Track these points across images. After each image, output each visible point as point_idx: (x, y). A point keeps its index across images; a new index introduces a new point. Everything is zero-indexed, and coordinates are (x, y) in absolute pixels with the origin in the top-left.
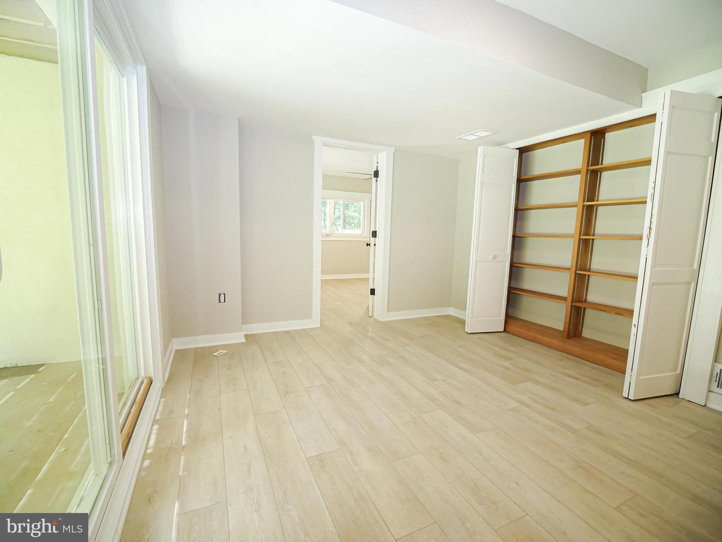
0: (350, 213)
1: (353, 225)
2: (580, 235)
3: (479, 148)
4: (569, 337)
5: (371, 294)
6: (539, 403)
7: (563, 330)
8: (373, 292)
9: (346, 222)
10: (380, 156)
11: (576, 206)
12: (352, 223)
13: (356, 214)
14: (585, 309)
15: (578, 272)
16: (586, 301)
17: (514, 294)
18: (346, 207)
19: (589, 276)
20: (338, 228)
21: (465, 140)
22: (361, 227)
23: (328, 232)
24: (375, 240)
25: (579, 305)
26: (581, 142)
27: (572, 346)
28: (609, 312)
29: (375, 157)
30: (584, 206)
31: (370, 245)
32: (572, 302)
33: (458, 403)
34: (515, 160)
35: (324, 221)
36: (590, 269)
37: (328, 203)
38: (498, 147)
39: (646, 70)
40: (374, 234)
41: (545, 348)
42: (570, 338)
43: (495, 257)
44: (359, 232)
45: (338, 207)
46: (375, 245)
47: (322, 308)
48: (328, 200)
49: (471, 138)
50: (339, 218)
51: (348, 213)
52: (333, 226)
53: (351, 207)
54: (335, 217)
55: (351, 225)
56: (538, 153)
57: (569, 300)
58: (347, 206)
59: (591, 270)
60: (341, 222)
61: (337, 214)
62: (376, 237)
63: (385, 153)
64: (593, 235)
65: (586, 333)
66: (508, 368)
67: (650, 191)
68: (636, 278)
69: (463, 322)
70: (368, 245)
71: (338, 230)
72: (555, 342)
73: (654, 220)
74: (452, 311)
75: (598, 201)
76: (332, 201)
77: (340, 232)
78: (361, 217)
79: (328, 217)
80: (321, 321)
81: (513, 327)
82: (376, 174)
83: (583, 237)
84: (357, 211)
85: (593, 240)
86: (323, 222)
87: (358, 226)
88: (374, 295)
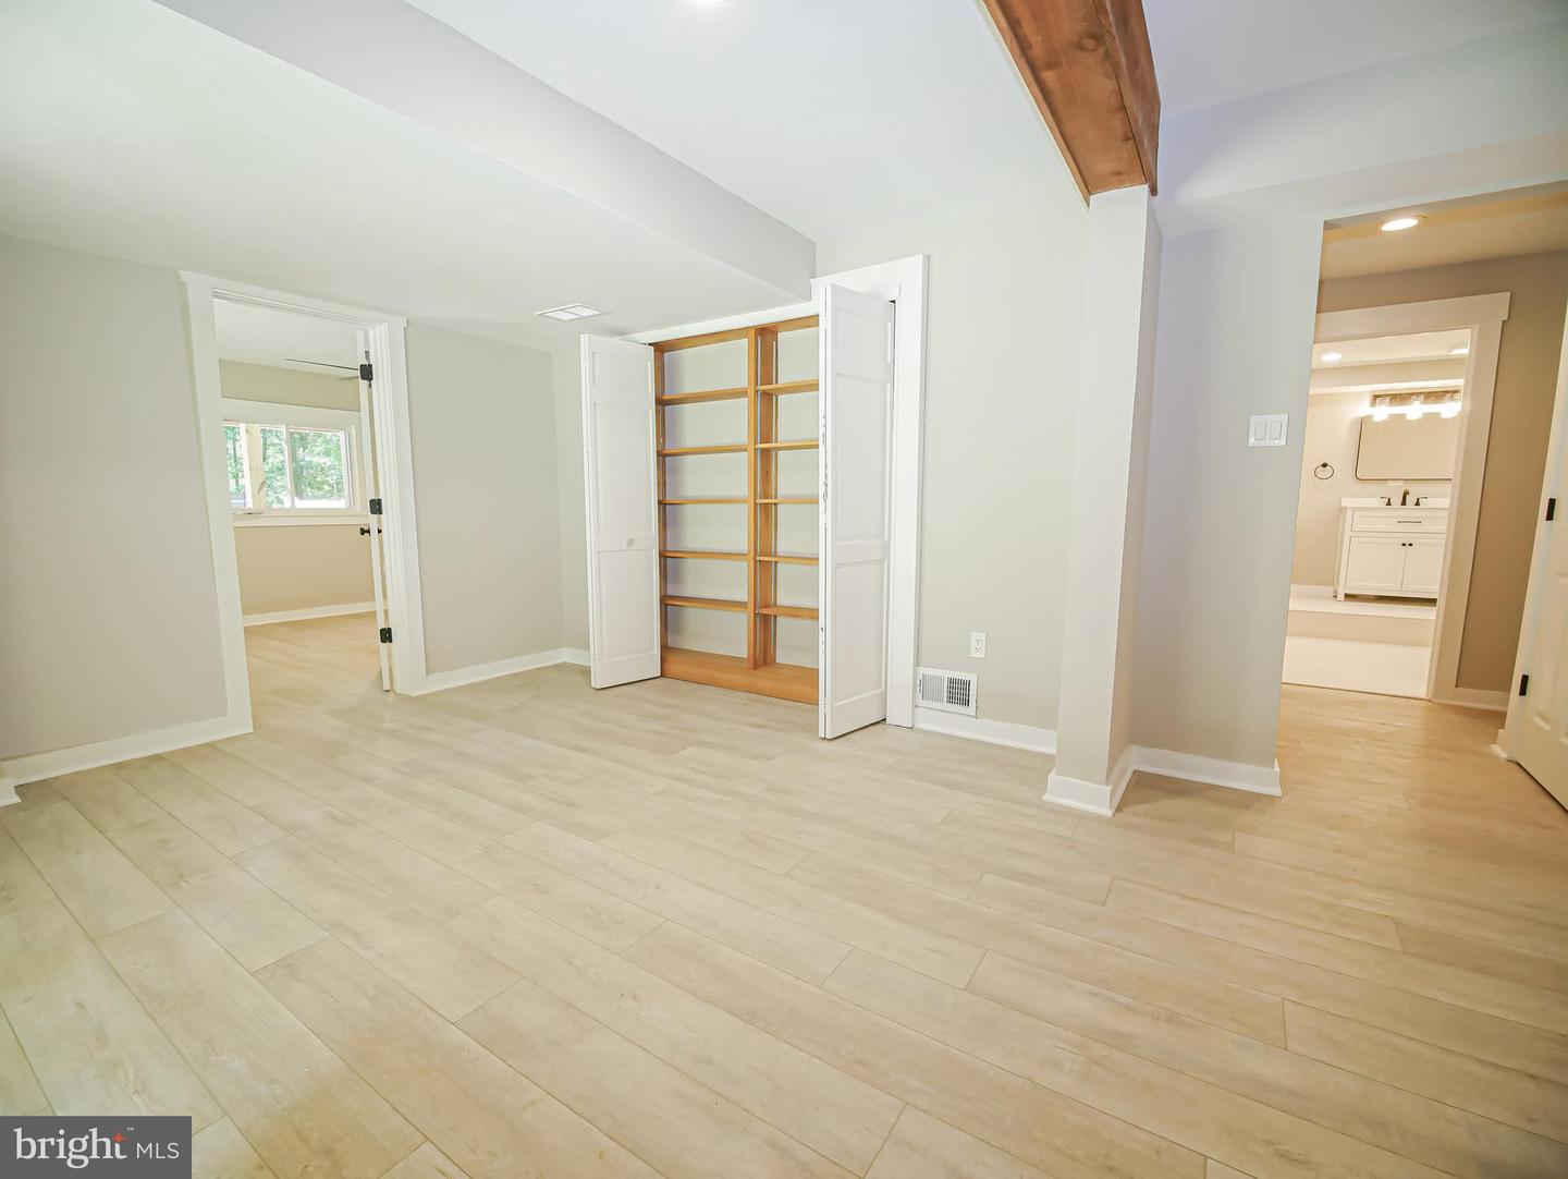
0: (313, 457)
1: (326, 487)
2: (755, 499)
3: (582, 336)
4: (755, 667)
5: (383, 641)
6: (704, 773)
7: (746, 657)
8: (386, 635)
9: (302, 480)
10: (371, 333)
11: (746, 450)
12: (324, 482)
13: (327, 461)
14: (775, 616)
15: (758, 558)
16: (775, 605)
17: (670, 606)
18: (298, 441)
19: (776, 563)
20: (281, 496)
21: (554, 319)
22: (346, 492)
23: (250, 505)
24: (379, 521)
25: (764, 611)
26: (744, 343)
27: (763, 679)
28: (803, 617)
29: (360, 334)
30: (756, 449)
31: (368, 531)
32: (755, 608)
33: (572, 804)
34: (649, 363)
35: (236, 477)
36: (776, 552)
37: (243, 434)
38: (617, 338)
39: (813, 244)
40: (376, 506)
41: (723, 691)
42: (760, 666)
43: (631, 543)
44: (341, 504)
45: (276, 441)
46: (380, 531)
47: (253, 691)
48: (242, 427)
49: (565, 316)
50: (280, 470)
51: (307, 459)
52: (262, 493)
53: (315, 441)
54: (267, 468)
55: (319, 489)
56: (686, 354)
57: (751, 606)
58: (303, 438)
59: (778, 554)
60: (288, 479)
61: (275, 458)
62: (381, 513)
63: (383, 328)
64: (776, 497)
65: (780, 658)
66: (661, 734)
67: (822, 430)
68: (818, 559)
69: (586, 672)
70: (363, 532)
71: (281, 502)
72: (739, 678)
73: (829, 472)
74: (567, 656)
75: (776, 442)
76: (256, 428)
77: (287, 505)
78: (344, 468)
79: (246, 467)
80: (254, 718)
81: (675, 666)
82: (367, 372)
83: (760, 501)
84: (328, 451)
85: (776, 504)
86: (232, 482)
87: (339, 491)
88: (391, 641)
